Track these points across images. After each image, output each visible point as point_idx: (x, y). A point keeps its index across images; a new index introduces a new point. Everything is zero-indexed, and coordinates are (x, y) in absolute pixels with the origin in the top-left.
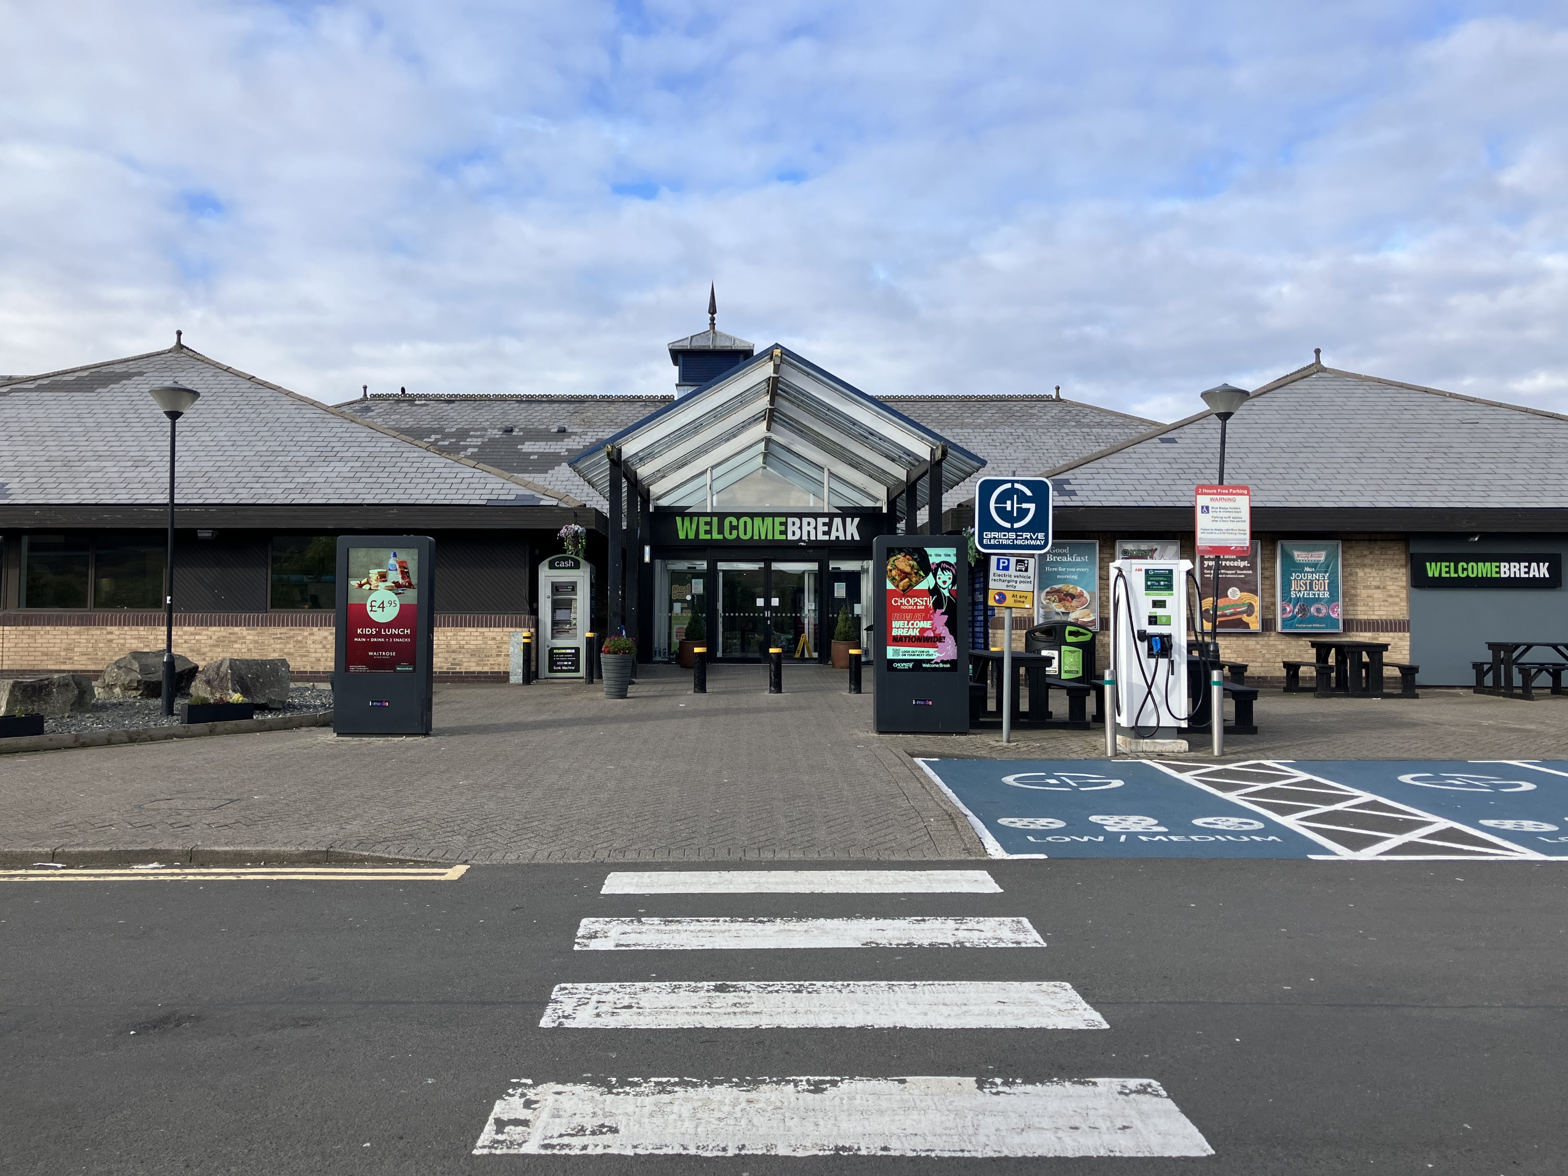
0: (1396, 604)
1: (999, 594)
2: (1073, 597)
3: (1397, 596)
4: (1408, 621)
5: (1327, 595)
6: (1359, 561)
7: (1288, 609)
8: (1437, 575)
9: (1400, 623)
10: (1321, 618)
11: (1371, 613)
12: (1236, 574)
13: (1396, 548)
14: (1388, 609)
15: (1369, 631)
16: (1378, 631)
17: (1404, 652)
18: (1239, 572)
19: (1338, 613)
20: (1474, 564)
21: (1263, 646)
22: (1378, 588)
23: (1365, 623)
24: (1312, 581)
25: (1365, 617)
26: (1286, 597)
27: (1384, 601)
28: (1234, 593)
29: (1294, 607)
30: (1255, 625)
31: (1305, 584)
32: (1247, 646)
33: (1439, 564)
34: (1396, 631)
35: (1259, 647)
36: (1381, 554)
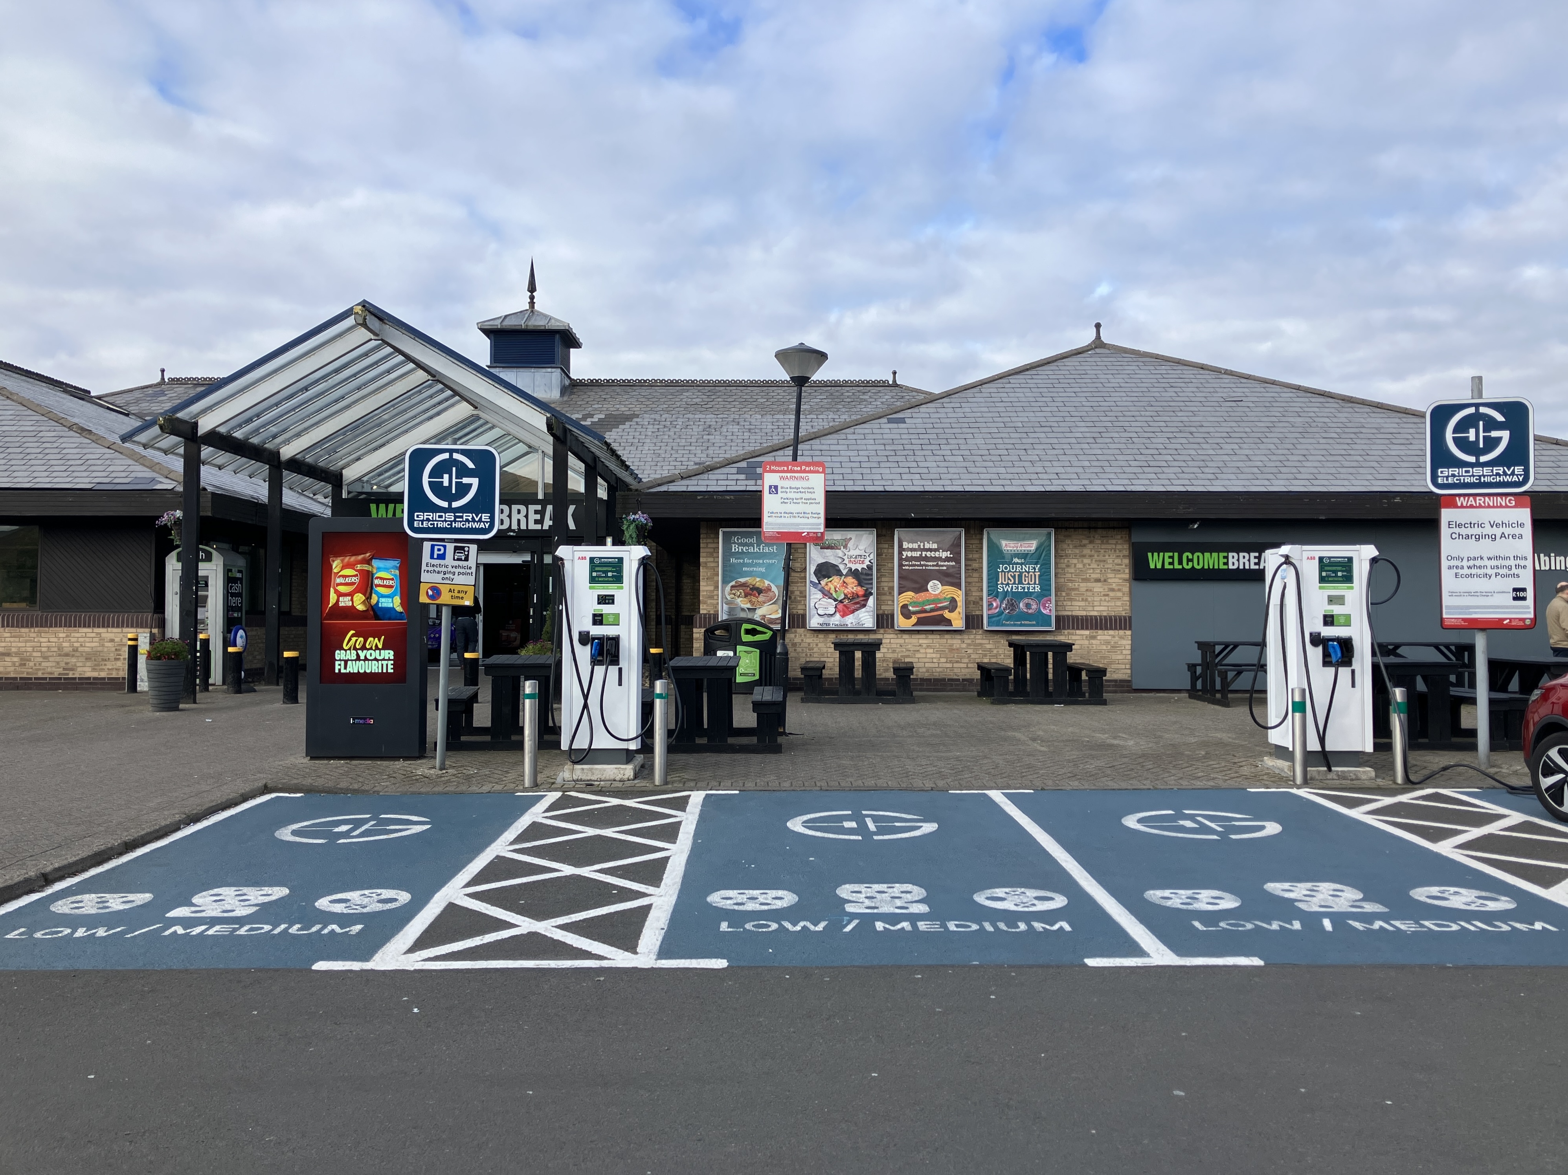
0: (1119, 599)
1: (432, 588)
2: (760, 591)
3: (1119, 590)
4: (1130, 618)
5: (1038, 589)
6: (1077, 551)
7: (995, 604)
8: (1159, 566)
9: (1120, 620)
10: (1031, 614)
11: (1090, 608)
12: (937, 565)
13: (1119, 537)
14: (1110, 604)
15: (1087, 629)
16: (1096, 628)
17: (1124, 652)
18: (940, 563)
19: (1050, 609)
20: (1200, 554)
21: (969, 645)
22: (1098, 580)
23: (1082, 619)
24: (1021, 573)
25: (1084, 613)
26: (993, 593)
27: (1104, 595)
28: (935, 588)
29: (1001, 602)
30: (958, 622)
31: (1014, 577)
32: (952, 645)
33: (1161, 554)
34: (1116, 629)
35: (964, 646)
36: (1102, 543)
